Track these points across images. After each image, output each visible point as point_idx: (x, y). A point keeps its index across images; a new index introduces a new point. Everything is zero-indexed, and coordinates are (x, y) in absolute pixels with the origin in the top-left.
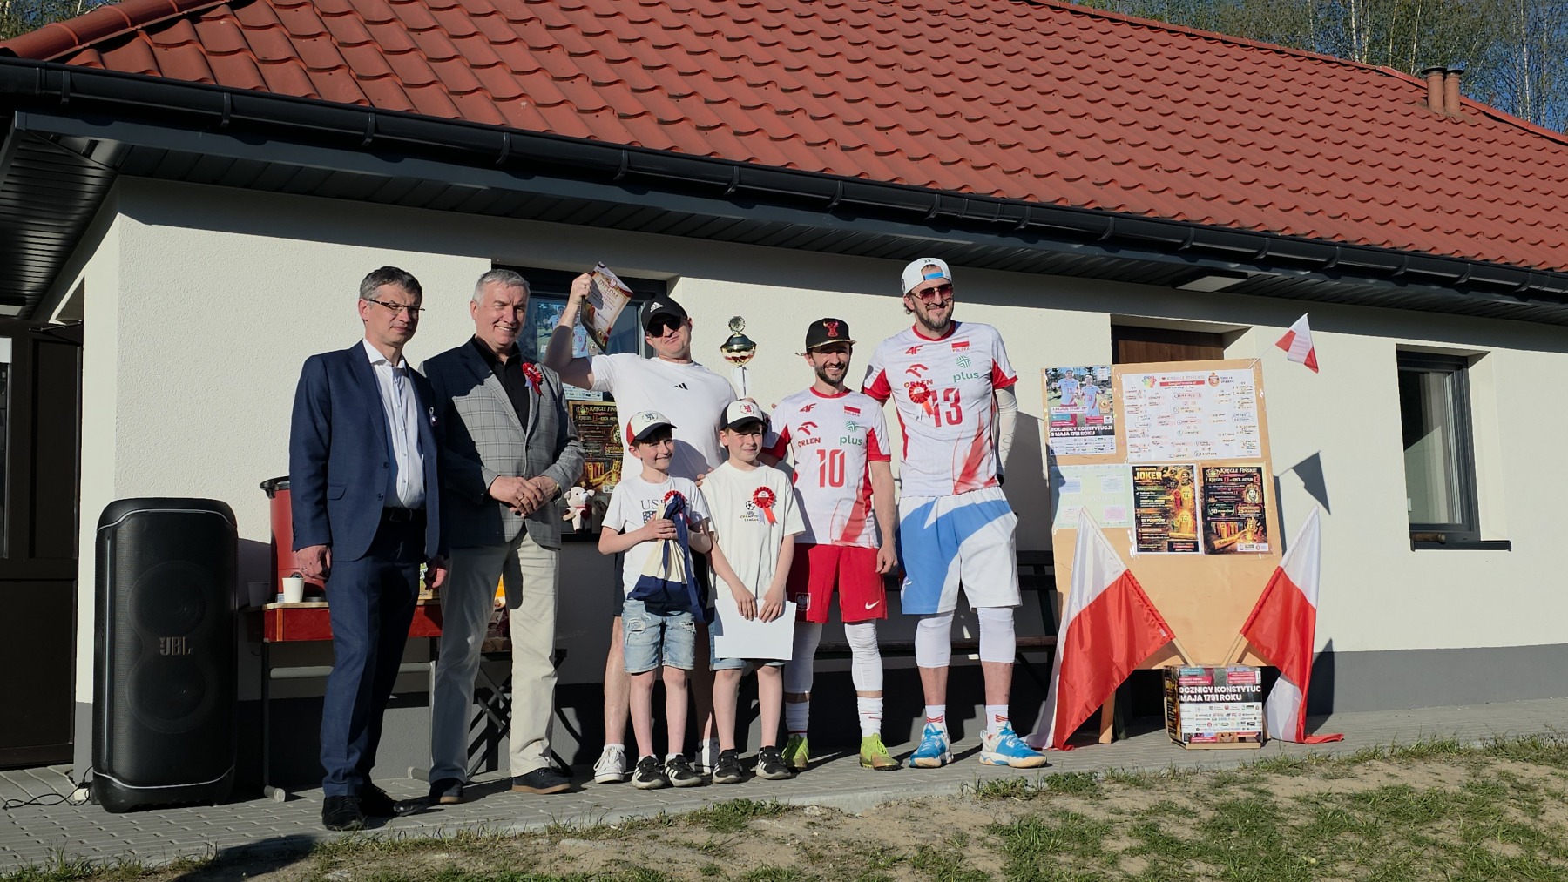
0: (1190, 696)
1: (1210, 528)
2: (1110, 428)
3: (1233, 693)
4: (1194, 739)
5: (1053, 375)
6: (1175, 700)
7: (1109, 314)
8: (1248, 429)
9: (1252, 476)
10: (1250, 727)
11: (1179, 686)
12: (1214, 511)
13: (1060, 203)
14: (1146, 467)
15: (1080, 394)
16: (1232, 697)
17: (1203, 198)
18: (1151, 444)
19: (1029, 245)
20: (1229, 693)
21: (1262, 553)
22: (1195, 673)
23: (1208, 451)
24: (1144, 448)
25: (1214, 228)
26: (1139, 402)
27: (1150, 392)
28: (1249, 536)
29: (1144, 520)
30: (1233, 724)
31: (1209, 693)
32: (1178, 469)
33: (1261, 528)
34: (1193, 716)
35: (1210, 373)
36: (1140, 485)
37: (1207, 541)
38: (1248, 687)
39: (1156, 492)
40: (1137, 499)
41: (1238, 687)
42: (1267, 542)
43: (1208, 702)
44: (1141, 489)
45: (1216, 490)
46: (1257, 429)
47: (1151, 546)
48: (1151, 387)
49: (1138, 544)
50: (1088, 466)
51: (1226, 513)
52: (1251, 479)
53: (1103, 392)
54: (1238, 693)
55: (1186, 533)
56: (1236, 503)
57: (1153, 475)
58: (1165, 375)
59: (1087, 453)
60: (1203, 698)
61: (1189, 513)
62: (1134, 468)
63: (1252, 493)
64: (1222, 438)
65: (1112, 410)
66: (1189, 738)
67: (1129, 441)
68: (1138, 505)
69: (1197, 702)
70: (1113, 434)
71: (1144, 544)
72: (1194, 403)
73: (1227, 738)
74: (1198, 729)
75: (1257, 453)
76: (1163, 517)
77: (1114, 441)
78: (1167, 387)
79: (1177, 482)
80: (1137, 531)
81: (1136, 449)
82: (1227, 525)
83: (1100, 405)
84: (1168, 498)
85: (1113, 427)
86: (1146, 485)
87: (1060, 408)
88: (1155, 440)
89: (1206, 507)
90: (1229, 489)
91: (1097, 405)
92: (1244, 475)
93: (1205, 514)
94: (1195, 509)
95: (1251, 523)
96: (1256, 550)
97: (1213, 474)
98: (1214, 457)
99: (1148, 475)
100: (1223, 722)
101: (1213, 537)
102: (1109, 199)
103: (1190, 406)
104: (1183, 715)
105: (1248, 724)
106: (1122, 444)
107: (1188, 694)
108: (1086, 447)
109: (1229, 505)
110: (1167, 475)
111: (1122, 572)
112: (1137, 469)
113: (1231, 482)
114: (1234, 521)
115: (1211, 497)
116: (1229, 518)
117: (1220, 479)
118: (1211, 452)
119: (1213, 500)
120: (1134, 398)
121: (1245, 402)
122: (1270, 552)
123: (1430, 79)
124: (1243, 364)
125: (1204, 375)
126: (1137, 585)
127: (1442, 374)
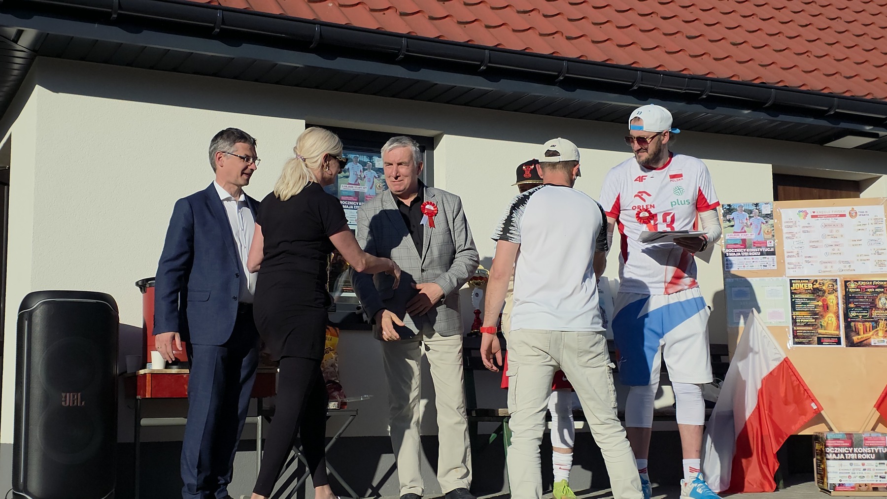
0: (834, 455)
1: (850, 327)
2: (772, 250)
3: (868, 453)
4: (838, 488)
5: (728, 209)
6: (823, 458)
7: (771, 165)
8: (880, 252)
9: (883, 288)
10: (881, 479)
11: (826, 446)
12: (853, 314)
13: (733, 79)
14: (800, 280)
15: (749, 224)
16: (868, 456)
17: (844, 77)
18: (804, 262)
19: (710, 111)
20: (865, 453)
22: (838, 438)
23: (848, 268)
24: (797, 266)
25: (853, 99)
26: (794, 230)
27: (802, 222)
28: (881, 333)
29: (799, 321)
30: (868, 477)
31: (849, 453)
32: (825, 282)
34: (836, 470)
35: (850, 208)
36: (795, 294)
37: (848, 337)
38: (880, 449)
39: (809, 299)
40: (793, 304)
41: (872, 449)
43: (848, 459)
44: (796, 296)
45: (854, 297)
47: (804, 341)
49: (794, 338)
50: (755, 279)
51: (863, 316)
52: (883, 290)
53: (767, 222)
54: (871, 453)
55: (832, 331)
56: (871, 308)
57: (805, 286)
58: (815, 209)
59: (754, 268)
60: (845, 456)
61: (833, 316)
62: (791, 280)
63: (883, 300)
64: (860, 258)
65: (773, 236)
66: (834, 487)
67: (787, 260)
68: (794, 308)
69: (840, 459)
70: (775, 255)
71: (798, 339)
72: (837, 231)
73: (863, 487)
74: (840, 481)
76: (813, 318)
77: (775, 260)
78: (817, 219)
80: (793, 329)
81: (792, 266)
82: (863, 325)
84: (817, 303)
85: (774, 250)
86: (800, 293)
87: (733, 234)
88: (807, 259)
89: (847, 311)
90: (865, 298)
91: (762, 232)
92: (877, 287)
93: (846, 316)
95: (882, 323)
98: (853, 273)
99: (801, 286)
100: (862, 475)
101: (853, 334)
102: (771, 76)
103: (834, 233)
104: (829, 469)
105: (880, 477)
106: (781, 263)
107: (833, 453)
108: (754, 264)
109: (864, 309)
110: (817, 286)
111: (782, 359)
112: (793, 281)
113: (867, 291)
114: (869, 322)
115: (851, 303)
116: (865, 320)
117: (858, 290)
118: (851, 269)
119: (852, 305)
120: (791, 227)
121: (877, 231)
124: (876, 201)
125: (846, 210)
126: (794, 370)
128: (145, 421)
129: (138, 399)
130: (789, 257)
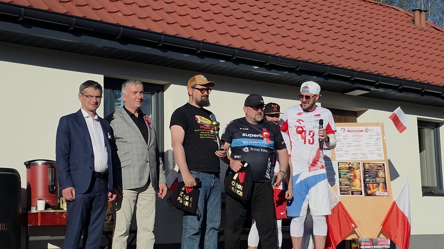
1: (367, 186)
3: (380, 248)
7: (321, 103)
8: (379, 149)
11: (360, 245)
12: (368, 180)
13: (309, 61)
14: (343, 163)
18: (344, 154)
19: (299, 76)
21: (385, 196)
22: (367, 241)
23: (365, 157)
24: (341, 155)
26: (340, 137)
27: (343, 134)
29: (343, 183)
31: (372, 248)
32: (355, 163)
33: (385, 187)
35: (365, 128)
36: (340, 169)
37: (366, 191)
38: (386, 246)
39: (347, 172)
40: (340, 175)
41: (382, 246)
42: (386, 192)
44: (341, 171)
45: (368, 172)
46: (382, 149)
47: (345, 193)
49: (340, 192)
51: (372, 181)
52: (381, 168)
54: (382, 248)
55: (358, 188)
56: (376, 177)
57: (345, 166)
62: (338, 163)
63: (381, 173)
64: (370, 152)
67: (336, 153)
68: (340, 177)
71: (343, 192)
72: (359, 139)
75: (382, 158)
76: (349, 182)
77: (331, 152)
78: (350, 132)
80: (340, 187)
81: (339, 156)
82: (373, 185)
84: (351, 174)
86: (343, 169)
88: (346, 152)
89: (365, 178)
90: (373, 172)
92: (379, 166)
93: (364, 181)
94: (361, 179)
95: (381, 185)
96: (383, 195)
97: (367, 166)
98: (367, 159)
99: (343, 165)
101: (368, 190)
102: (326, 60)
103: (358, 140)
106: (333, 154)
109: (373, 177)
110: (350, 166)
112: (339, 163)
113: (374, 169)
114: (375, 184)
115: (366, 174)
116: (373, 183)
117: (370, 168)
118: (366, 157)
119: (367, 176)
120: (338, 136)
121: (378, 139)
122: (388, 196)
123: (415, 13)
124: (377, 124)
125: (363, 128)
126: (344, 208)
127: (429, 129)
128: (31, 238)
129: (29, 226)
130: (337, 151)
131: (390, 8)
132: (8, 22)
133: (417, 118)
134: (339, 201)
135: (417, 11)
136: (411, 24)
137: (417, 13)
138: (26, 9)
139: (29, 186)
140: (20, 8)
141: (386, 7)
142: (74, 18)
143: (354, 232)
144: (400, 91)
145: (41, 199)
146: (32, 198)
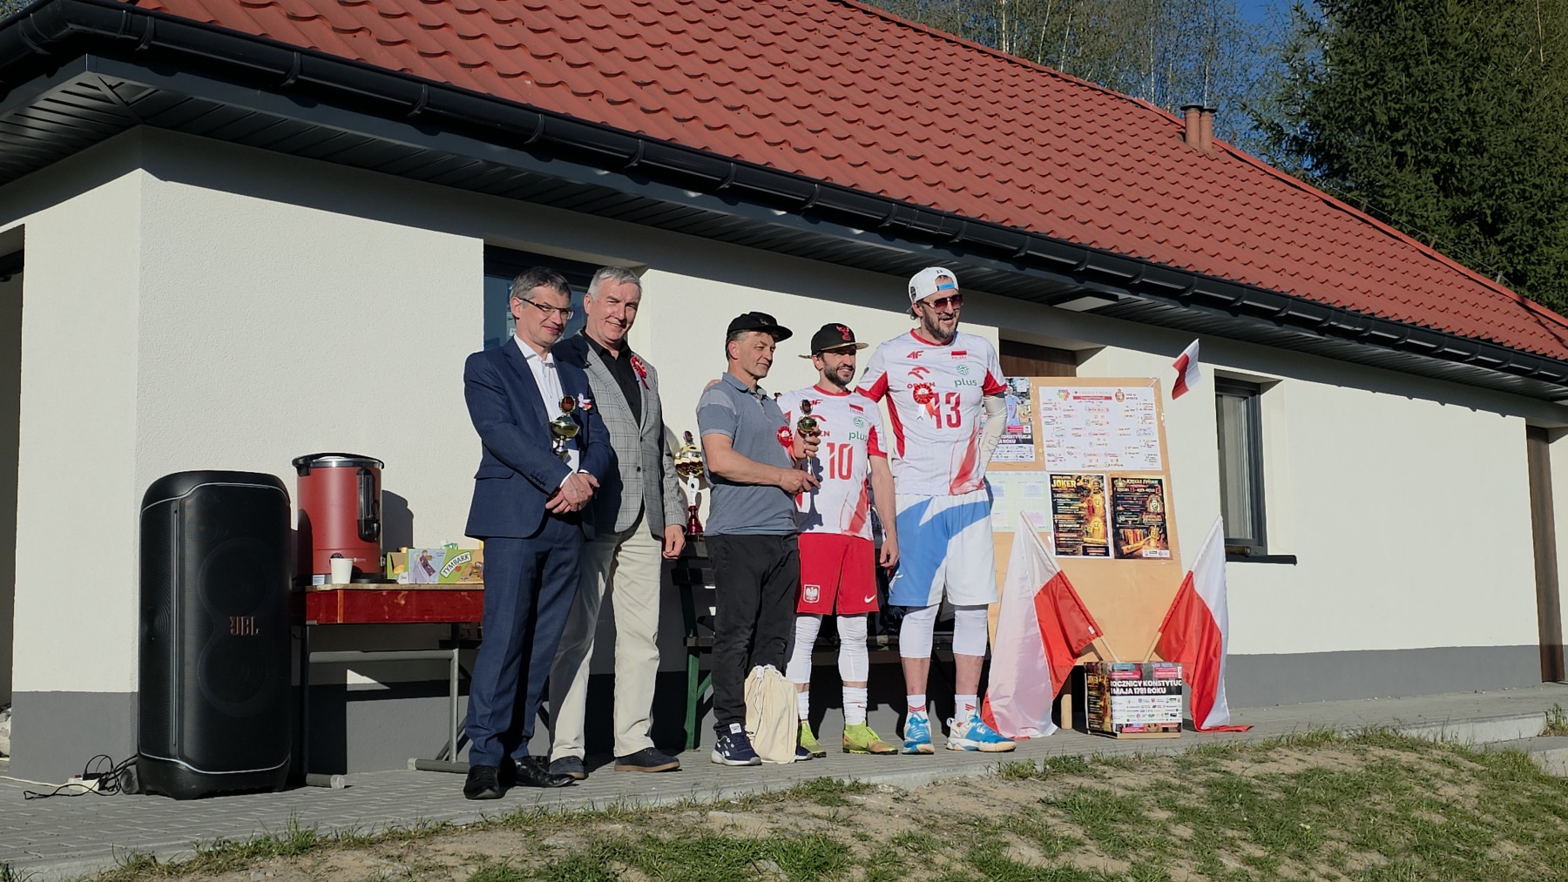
0: (1122, 689)
1: (1119, 534)
2: (1029, 437)
3: (1159, 687)
4: (1124, 729)
6: (1103, 694)
7: (997, 329)
8: (1150, 444)
9: (1155, 488)
10: (1173, 718)
11: (1110, 679)
12: (1122, 519)
14: (1062, 476)
16: (1158, 691)
17: (1080, 222)
18: (1066, 454)
19: (958, 258)
20: (1156, 687)
21: (1165, 558)
22: (1126, 668)
23: (1115, 462)
24: (1060, 458)
26: (1053, 413)
27: (1064, 404)
28: (1153, 543)
29: (1062, 525)
31: (1138, 687)
32: (1092, 478)
33: (1163, 536)
34: (1124, 709)
35: (1114, 389)
36: (1057, 492)
37: (1116, 546)
38: (1172, 682)
39: (1072, 499)
40: (1055, 505)
41: (1163, 682)
42: (1167, 548)
43: (1137, 695)
44: (1058, 495)
45: (1123, 499)
46: (1157, 445)
47: (1068, 550)
48: (1065, 399)
49: (1056, 547)
50: (1010, 473)
51: (1133, 521)
52: (1153, 490)
53: (1022, 402)
54: (1162, 687)
55: (1098, 539)
56: (1141, 512)
57: (1068, 484)
58: (1076, 389)
59: (1010, 460)
60: (1134, 691)
62: (1051, 476)
63: (1154, 503)
64: (1128, 451)
66: (1120, 728)
67: (1047, 451)
68: (1055, 512)
69: (1127, 695)
70: (1032, 443)
71: (1062, 548)
72: (1103, 417)
73: (1153, 728)
74: (1128, 720)
75: (1158, 466)
76: (1078, 523)
77: (1033, 449)
78: (1079, 400)
79: (1089, 491)
80: (1055, 535)
81: (1052, 458)
82: (1134, 532)
83: (1020, 414)
84: (1081, 505)
85: (1032, 437)
86: (1062, 492)
88: (1069, 450)
89: (1115, 514)
90: (1135, 499)
91: (1017, 415)
92: (1147, 486)
93: (1114, 521)
94: (1105, 516)
95: (1154, 530)
96: (1159, 556)
97: (1121, 484)
98: (1120, 468)
99: (1063, 483)
100: (1151, 713)
101: (1122, 543)
103: (1099, 419)
104: (1114, 707)
105: (1171, 715)
106: (1039, 454)
107: (1120, 688)
108: (1009, 455)
109: (1134, 513)
111: (1055, 573)
112: (1054, 477)
113: (1136, 492)
114: (1139, 528)
115: (1119, 505)
116: (1135, 526)
117: (1127, 490)
118: (1119, 463)
119: (1120, 508)
120: (1050, 409)
121: (1146, 418)
122: (1171, 558)
123: (1188, 115)
124: (1144, 382)
125: (1112, 391)
126: (1069, 586)
127: (1237, 399)
128: (315, 657)
129: (309, 625)
130: (1048, 446)
131: (1125, 101)
132: (257, 89)
133: (1215, 369)
134: (1059, 570)
135: (1193, 110)
136: (1177, 141)
137: (1193, 114)
138: (304, 57)
139: (305, 521)
140: (290, 53)
141: (1117, 99)
142: (423, 85)
143: (1091, 648)
144: (1186, 302)
145: (338, 554)
146: (315, 554)
